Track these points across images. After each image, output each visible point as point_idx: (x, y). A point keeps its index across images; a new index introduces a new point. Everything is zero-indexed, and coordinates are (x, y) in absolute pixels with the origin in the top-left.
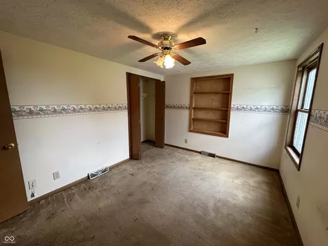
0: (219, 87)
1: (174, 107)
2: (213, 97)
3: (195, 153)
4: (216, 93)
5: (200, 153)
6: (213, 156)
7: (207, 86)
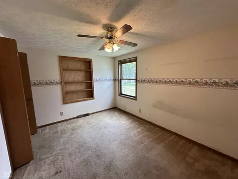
0: (82, 66)
1: (40, 84)
2: (79, 73)
3: (74, 120)
4: (81, 71)
5: (77, 117)
6: (87, 115)
7: (73, 65)
